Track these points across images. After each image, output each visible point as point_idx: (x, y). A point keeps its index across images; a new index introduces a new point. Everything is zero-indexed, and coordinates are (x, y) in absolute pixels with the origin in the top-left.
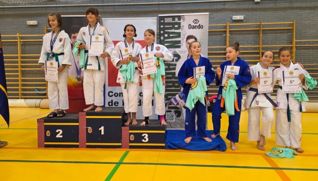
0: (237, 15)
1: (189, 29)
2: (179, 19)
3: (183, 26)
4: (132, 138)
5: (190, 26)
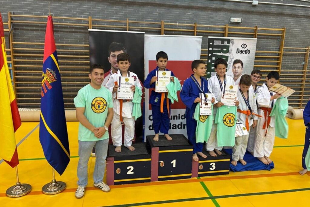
1: (237, 53)
2: (229, 43)
3: (231, 50)
4: (201, 167)
5: (238, 50)
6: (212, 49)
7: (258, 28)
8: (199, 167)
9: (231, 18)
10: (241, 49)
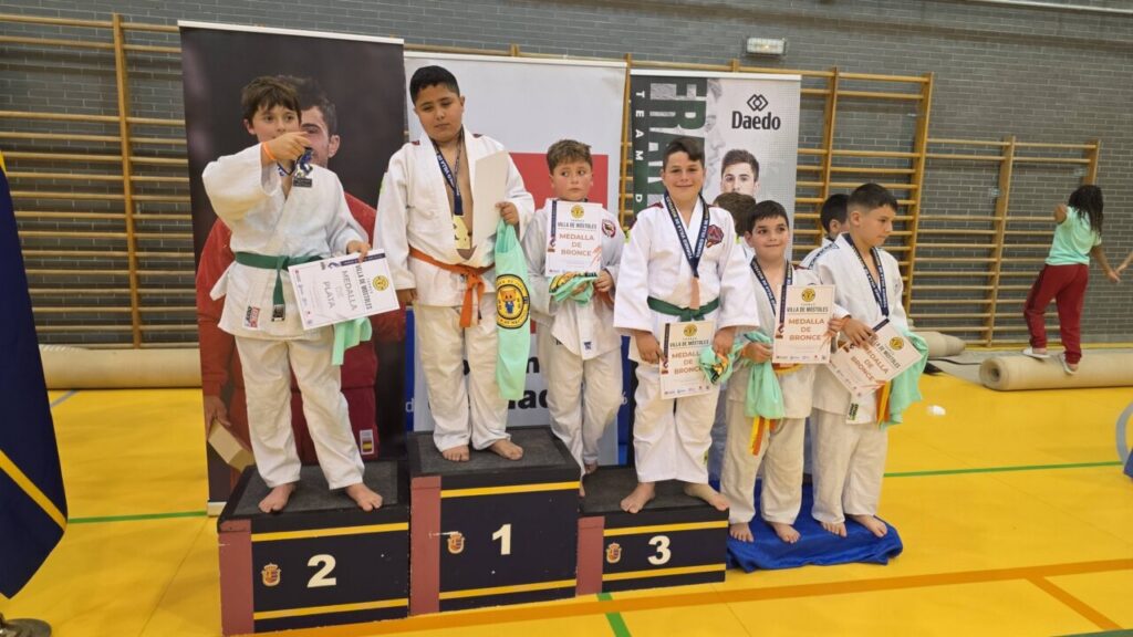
0: (764, 35)
1: (734, 127)
2: (702, 91)
4: (614, 553)
5: (737, 116)
6: (647, 114)
7: (842, 74)
8: (605, 554)
9: (748, 37)
10: (747, 112)
